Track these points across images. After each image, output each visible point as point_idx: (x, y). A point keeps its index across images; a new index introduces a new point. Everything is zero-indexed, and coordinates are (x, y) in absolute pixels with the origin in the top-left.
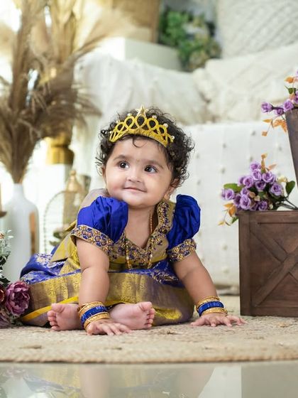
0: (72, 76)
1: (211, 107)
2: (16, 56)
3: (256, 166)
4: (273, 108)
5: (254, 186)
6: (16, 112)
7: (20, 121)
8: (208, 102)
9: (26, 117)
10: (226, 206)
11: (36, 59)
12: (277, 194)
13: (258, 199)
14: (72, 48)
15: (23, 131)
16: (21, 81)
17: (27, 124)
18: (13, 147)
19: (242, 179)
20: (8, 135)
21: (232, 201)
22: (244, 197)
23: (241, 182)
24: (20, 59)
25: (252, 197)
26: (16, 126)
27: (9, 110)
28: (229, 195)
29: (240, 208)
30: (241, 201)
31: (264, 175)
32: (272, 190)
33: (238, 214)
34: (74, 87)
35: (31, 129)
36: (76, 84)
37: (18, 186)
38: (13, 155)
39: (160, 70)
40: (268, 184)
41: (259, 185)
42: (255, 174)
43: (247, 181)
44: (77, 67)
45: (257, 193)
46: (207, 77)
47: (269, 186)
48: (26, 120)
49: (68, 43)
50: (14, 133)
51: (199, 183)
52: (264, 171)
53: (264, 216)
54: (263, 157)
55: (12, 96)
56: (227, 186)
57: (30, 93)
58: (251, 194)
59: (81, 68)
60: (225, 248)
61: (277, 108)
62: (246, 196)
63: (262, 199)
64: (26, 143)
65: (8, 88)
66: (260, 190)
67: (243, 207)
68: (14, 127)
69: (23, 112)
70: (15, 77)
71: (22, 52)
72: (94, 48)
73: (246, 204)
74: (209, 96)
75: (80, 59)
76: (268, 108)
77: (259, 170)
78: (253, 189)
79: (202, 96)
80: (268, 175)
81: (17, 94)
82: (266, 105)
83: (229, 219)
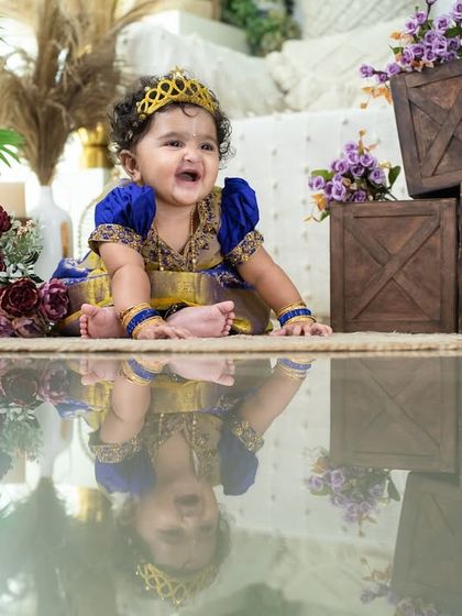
0: (114, 51)
1: (289, 99)
2: (43, 22)
3: (352, 147)
4: (374, 72)
5: (349, 171)
6: (42, 93)
7: (49, 102)
8: (286, 93)
9: (56, 98)
10: (314, 197)
11: (68, 22)
12: (378, 181)
13: (354, 187)
14: (112, 19)
15: (53, 115)
16: (49, 49)
17: (58, 105)
18: (39, 138)
19: (335, 164)
20: (33, 122)
21: (322, 191)
22: (336, 184)
23: (333, 167)
24: (48, 23)
25: (347, 184)
26: (44, 109)
27: (34, 87)
28: (318, 183)
29: (333, 199)
30: (333, 190)
31: (362, 157)
32: (372, 177)
33: (329, 208)
34: (115, 64)
35: (64, 113)
36: (118, 61)
37: (46, 188)
38: (39, 148)
39: (226, 50)
40: (366, 169)
41: (356, 171)
42: (350, 157)
43: (341, 165)
44: (121, 39)
45: (353, 181)
46: (284, 62)
47: (367, 172)
48: (56, 101)
49: (108, 15)
50: (41, 120)
51: (275, 187)
52: (362, 153)
53: (363, 209)
54: (362, 133)
55: (38, 72)
56: (315, 173)
57: (61, 67)
58: (346, 181)
59: (125, 42)
60: (308, 268)
61: (380, 73)
62: (339, 183)
63: (360, 189)
64: (55, 132)
65: (32, 65)
66: (356, 176)
67: (336, 197)
68: (41, 111)
69: (53, 91)
70: (42, 48)
71: (51, 12)
72: (141, 16)
73: (339, 193)
74: (287, 85)
75: (124, 30)
76: (367, 72)
77: (356, 152)
78: (348, 175)
79: (278, 85)
80: (366, 157)
81: (44, 68)
82: (366, 68)
83: (318, 214)
